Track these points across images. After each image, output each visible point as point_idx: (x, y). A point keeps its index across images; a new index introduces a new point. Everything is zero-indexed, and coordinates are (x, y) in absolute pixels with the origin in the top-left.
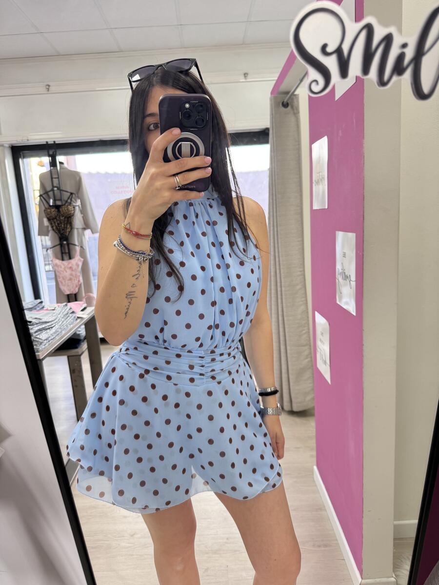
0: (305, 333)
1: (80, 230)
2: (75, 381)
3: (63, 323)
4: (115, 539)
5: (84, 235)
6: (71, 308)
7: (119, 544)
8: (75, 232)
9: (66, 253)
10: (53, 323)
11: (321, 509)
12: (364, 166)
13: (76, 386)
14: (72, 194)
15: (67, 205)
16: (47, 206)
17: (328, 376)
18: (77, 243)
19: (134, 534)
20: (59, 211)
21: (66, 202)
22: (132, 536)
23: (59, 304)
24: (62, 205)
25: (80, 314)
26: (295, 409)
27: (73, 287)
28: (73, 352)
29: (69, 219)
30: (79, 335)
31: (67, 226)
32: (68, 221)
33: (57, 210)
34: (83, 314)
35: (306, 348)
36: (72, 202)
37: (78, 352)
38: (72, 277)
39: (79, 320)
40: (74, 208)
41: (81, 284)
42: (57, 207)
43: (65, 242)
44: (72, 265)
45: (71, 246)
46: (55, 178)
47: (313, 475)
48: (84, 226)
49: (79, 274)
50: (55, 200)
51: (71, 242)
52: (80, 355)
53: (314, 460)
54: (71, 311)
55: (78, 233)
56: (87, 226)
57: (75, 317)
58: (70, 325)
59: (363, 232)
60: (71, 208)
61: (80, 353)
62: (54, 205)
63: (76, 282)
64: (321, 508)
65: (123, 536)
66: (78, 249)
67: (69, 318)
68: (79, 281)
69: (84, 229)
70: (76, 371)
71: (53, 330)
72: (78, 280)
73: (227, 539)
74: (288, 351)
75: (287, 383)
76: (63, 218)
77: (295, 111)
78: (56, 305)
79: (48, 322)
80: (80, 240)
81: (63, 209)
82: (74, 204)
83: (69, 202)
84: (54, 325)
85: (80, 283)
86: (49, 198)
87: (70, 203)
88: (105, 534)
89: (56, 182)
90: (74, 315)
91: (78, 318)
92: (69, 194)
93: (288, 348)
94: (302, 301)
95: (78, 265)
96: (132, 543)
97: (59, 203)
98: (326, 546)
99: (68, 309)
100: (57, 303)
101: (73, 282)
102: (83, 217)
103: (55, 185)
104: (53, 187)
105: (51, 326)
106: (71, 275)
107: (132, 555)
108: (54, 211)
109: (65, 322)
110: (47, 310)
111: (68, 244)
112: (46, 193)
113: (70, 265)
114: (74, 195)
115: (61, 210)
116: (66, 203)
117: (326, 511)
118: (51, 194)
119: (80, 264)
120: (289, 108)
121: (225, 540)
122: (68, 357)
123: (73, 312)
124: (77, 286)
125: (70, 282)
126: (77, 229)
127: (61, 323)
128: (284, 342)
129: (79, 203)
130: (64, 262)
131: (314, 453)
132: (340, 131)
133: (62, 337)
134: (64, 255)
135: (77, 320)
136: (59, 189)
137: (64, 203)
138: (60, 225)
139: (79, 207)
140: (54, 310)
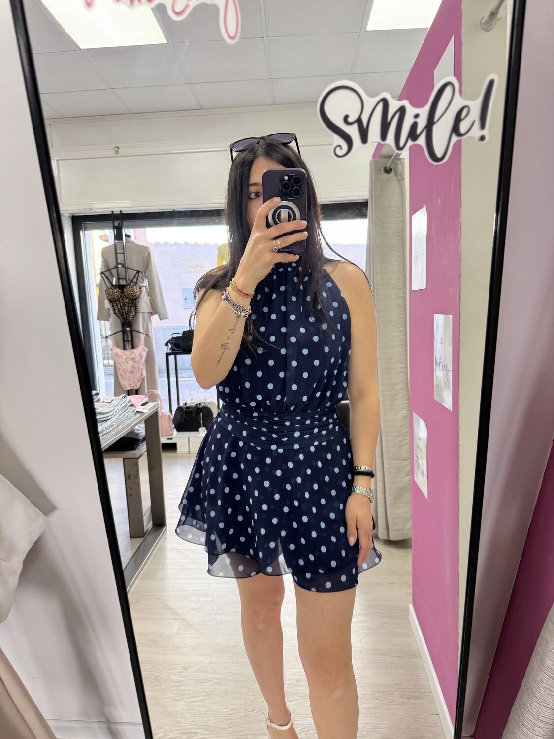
0: (406, 444)
1: (146, 315)
2: (131, 489)
3: (121, 416)
4: (165, 671)
5: (151, 321)
6: (130, 401)
7: (169, 677)
8: (141, 317)
9: (128, 341)
10: (109, 414)
11: (414, 656)
12: (460, 238)
13: (131, 495)
14: (138, 272)
15: (132, 284)
16: (109, 285)
17: (424, 490)
18: (141, 330)
19: (188, 667)
20: (122, 292)
21: (132, 281)
22: (185, 669)
23: (117, 397)
24: (127, 285)
25: (140, 409)
26: (392, 538)
27: (134, 382)
28: (130, 454)
29: (134, 301)
30: (137, 434)
31: (131, 309)
32: (132, 303)
33: (120, 291)
34: (143, 409)
35: (408, 461)
36: (138, 282)
37: (135, 454)
38: (134, 369)
39: (138, 415)
40: (140, 288)
41: (144, 379)
42: (121, 287)
43: (128, 329)
44: (136, 355)
45: (135, 333)
46: (119, 253)
47: (408, 615)
48: (152, 311)
49: (141, 366)
50: (118, 279)
51: (135, 328)
52: (138, 458)
53: (411, 598)
54: (130, 404)
55: (144, 317)
56: (154, 310)
57: (134, 411)
58: (128, 420)
59: (460, 313)
60: (136, 288)
61: (138, 456)
62: (117, 284)
63: (139, 375)
64: (416, 655)
65: (174, 669)
66: (142, 336)
67: (127, 411)
68: (142, 375)
69: (151, 314)
70: (132, 477)
71: (109, 423)
72: (140, 373)
73: (297, 681)
74: (385, 465)
75: (383, 505)
76: (128, 300)
77: (400, 178)
78: (114, 398)
79: (104, 414)
80: (145, 326)
81: (127, 290)
82: (141, 284)
83: (134, 282)
84: (110, 417)
85: (142, 378)
86: (112, 276)
87: (136, 283)
88: (153, 665)
89: (120, 257)
90: (133, 409)
91: (138, 412)
92: (136, 272)
93: (385, 461)
94: (404, 404)
95: (141, 356)
96: (185, 678)
97: (123, 282)
98: (417, 698)
99: (126, 401)
100: (115, 396)
101: (135, 376)
102: (150, 300)
103: (119, 261)
104: (117, 263)
105: (106, 419)
106: (133, 367)
107: (183, 690)
108: (116, 292)
109: (122, 415)
110: (103, 402)
111: (131, 331)
112: (109, 270)
113: (133, 356)
114: (140, 274)
115: (125, 290)
116: (130, 283)
117: (422, 659)
118: (114, 271)
119: (145, 355)
120: (393, 174)
121: (295, 682)
122: (124, 459)
123: (132, 405)
124: (138, 381)
125: (132, 375)
126: (142, 313)
127: (118, 415)
128: (380, 454)
129: (146, 283)
130: (125, 351)
131: (411, 591)
132: (439, 200)
133: (118, 432)
134: (125, 343)
135: (136, 414)
136: (123, 266)
137: (129, 282)
138: (123, 308)
139: (146, 288)
140: (109, 402)
